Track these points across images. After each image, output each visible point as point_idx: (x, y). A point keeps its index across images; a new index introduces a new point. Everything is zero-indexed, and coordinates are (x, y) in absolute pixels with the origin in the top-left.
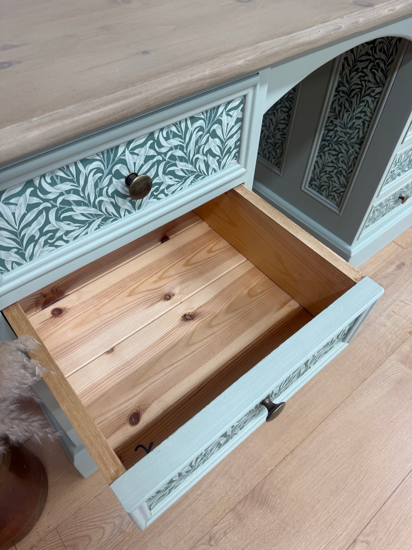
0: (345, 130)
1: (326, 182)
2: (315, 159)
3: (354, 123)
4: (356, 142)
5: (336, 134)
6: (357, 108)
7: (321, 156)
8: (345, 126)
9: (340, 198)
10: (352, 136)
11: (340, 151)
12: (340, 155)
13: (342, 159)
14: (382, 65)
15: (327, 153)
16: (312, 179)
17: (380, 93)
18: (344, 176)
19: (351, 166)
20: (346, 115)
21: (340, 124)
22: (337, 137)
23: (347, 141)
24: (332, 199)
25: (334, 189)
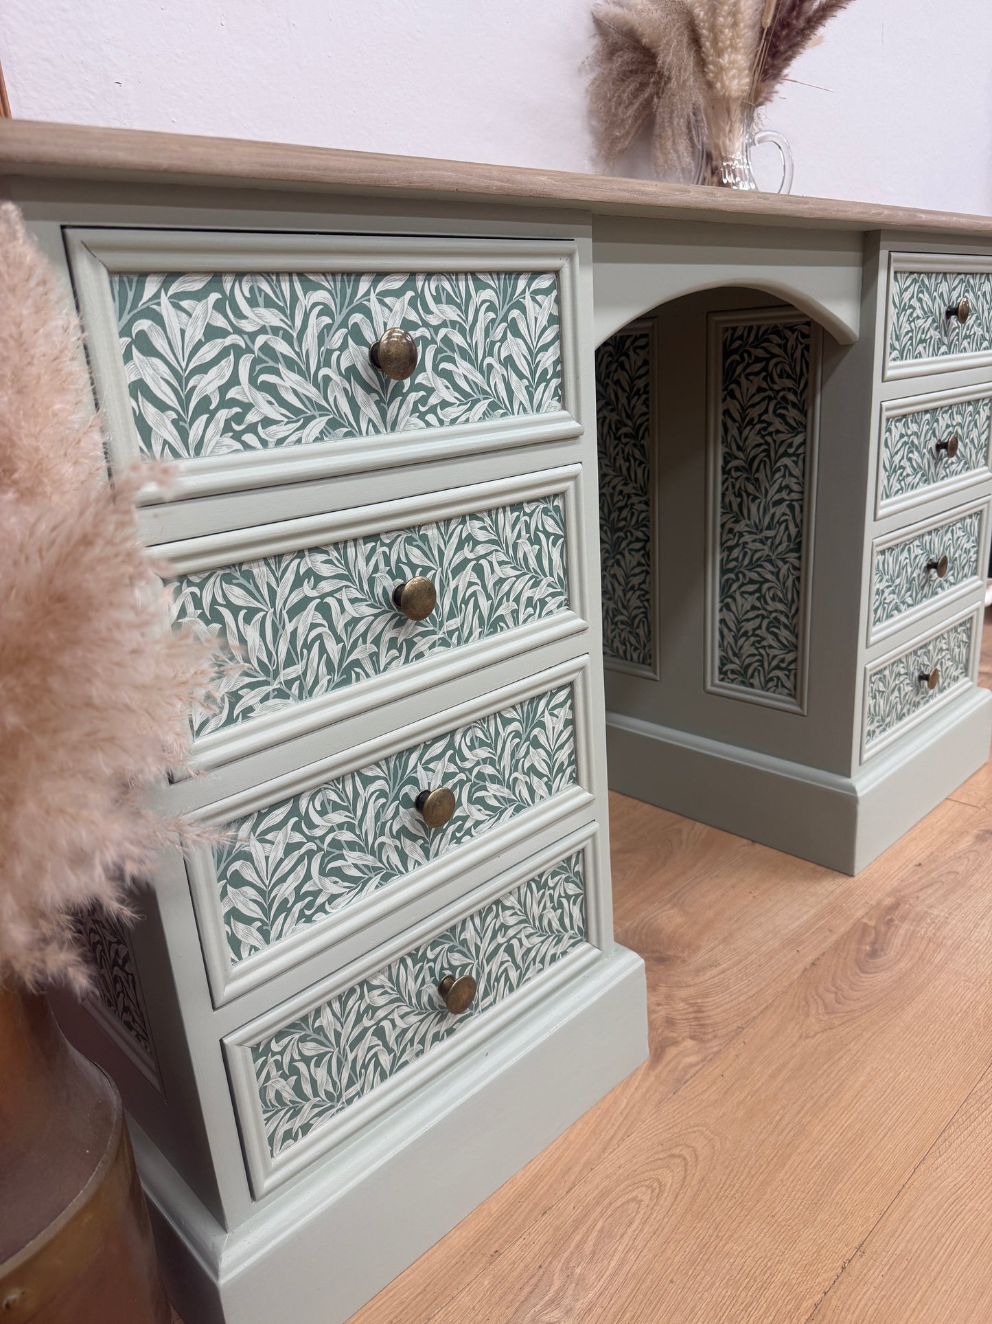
0: (760, 536)
1: (754, 655)
2: (718, 617)
3: (774, 514)
4: (789, 548)
5: (746, 550)
6: (770, 486)
7: (728, 607)
8: (757, 529)
9: (792, 678)
10: (777, 541)
11: (761, 580)
12: (766, 586)
13: (772, 592)
14: (791, 397)
15: (738, 596)
16: (724, 661)
17: (804, 443)
18: (786, 627)
19: (793, 601)
20: (754, 508)
21: (747, 529)
22: (750, 553)
23: (771, 554)
24: (777, 686)
25: (774, 663)
